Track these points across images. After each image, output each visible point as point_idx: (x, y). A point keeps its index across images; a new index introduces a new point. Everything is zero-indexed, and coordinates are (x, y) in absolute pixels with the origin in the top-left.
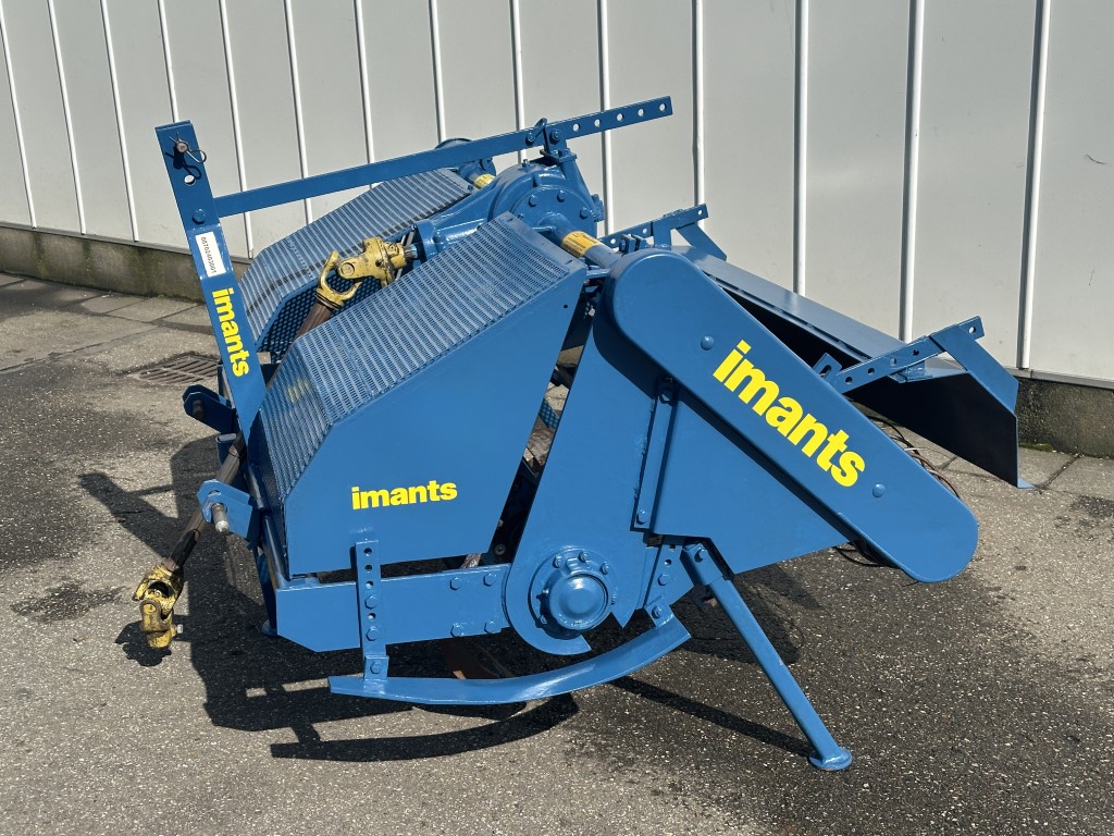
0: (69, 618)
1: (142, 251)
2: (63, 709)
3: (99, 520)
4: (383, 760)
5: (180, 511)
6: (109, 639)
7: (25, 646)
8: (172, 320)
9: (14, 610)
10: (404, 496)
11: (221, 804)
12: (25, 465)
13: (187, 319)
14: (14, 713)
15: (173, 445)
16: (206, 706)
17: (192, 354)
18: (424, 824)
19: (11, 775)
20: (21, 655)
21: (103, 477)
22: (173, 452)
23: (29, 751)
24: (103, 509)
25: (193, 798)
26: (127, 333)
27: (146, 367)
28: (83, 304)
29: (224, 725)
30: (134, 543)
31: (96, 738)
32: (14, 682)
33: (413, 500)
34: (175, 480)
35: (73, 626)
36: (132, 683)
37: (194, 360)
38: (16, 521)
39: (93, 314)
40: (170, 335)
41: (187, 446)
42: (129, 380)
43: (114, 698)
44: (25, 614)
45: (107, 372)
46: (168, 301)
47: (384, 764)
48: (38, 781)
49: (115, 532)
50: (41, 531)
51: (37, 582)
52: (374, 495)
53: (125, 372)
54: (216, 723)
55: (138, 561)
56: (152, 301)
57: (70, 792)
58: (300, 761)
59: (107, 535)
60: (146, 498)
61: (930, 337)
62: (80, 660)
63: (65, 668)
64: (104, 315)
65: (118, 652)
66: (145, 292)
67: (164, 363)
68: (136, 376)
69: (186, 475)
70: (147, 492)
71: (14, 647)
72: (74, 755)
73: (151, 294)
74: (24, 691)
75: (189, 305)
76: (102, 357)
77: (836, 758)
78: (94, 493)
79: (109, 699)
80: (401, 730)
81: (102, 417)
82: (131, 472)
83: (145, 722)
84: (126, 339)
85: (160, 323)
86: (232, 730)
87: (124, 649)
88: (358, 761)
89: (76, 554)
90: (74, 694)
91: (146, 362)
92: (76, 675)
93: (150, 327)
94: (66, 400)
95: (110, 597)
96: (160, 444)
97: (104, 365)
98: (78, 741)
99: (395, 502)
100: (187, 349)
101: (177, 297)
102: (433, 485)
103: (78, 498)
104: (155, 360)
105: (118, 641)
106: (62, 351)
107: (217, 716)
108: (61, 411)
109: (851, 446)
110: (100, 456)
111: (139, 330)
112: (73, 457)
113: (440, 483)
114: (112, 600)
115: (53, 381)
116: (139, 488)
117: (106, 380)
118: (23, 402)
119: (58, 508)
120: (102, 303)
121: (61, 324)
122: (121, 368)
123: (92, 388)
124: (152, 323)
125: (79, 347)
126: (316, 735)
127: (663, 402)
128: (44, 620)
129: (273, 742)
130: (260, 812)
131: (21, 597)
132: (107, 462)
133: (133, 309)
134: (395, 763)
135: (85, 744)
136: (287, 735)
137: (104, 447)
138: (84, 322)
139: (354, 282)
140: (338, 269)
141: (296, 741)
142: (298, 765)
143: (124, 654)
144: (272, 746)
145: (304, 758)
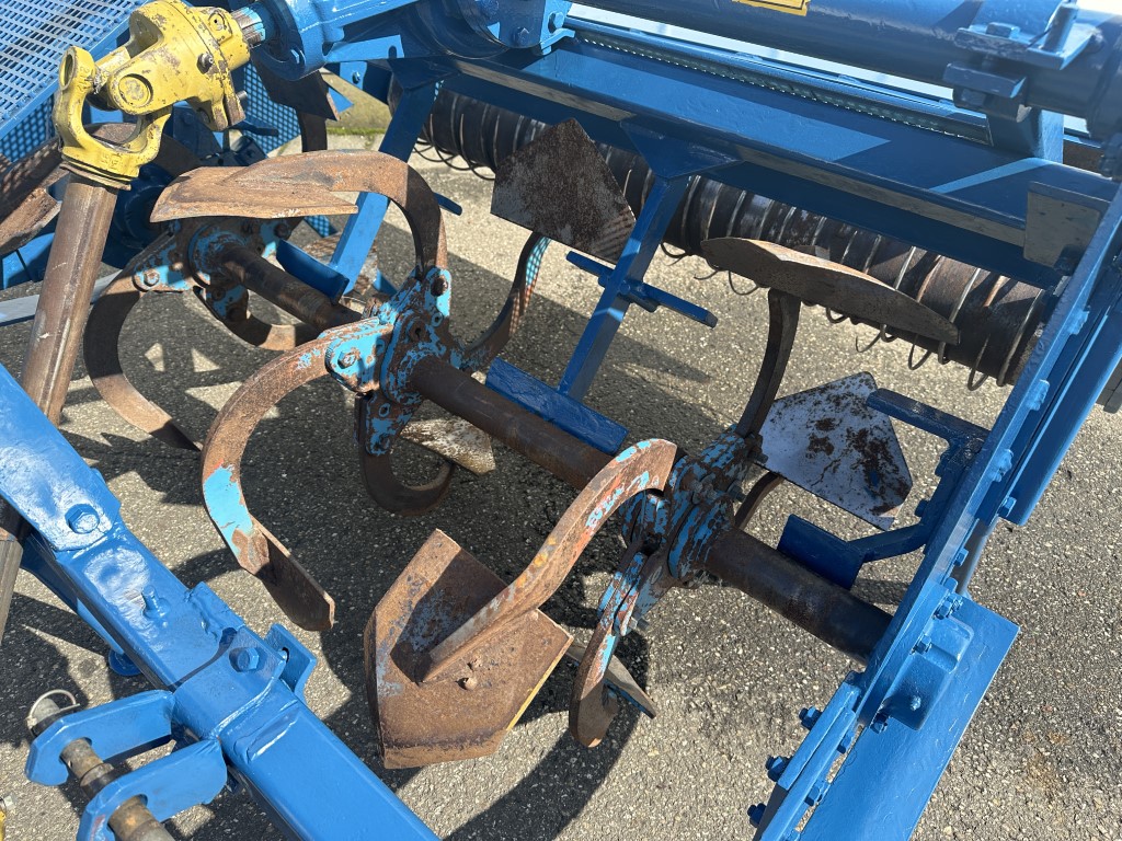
139: (150, 117)
140: (105, 89)
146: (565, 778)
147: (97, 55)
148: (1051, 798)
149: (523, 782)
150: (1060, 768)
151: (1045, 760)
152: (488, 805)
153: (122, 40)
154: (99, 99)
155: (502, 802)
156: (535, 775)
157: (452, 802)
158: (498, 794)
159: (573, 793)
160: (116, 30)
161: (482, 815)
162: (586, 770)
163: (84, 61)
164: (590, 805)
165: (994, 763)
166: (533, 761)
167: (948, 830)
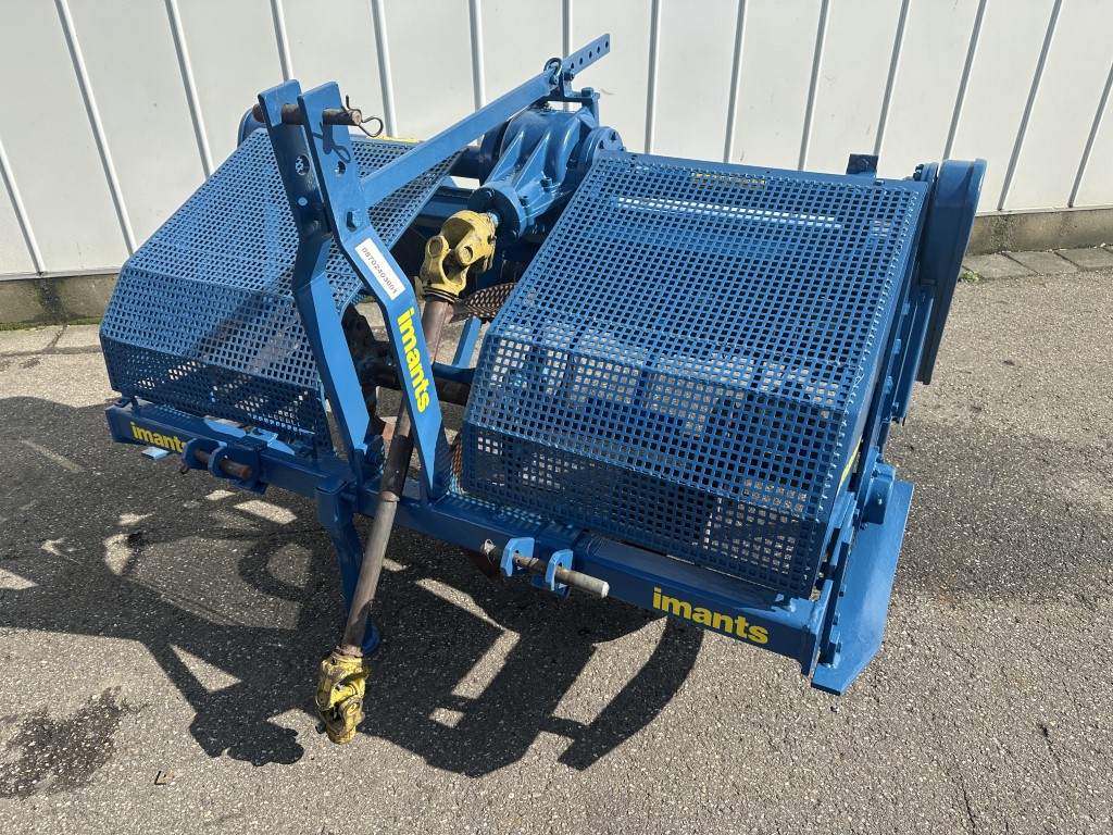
0: (101, 762)
4: (661, 708)
16: (432, 763)
30: (36, 639)
35: (123, 768)
44: (28, 792)
47: (668, 710)
54: (473, 775)
58: (611, 757)
62: (205, 803)
63: (206, 824)
88: (648, 722)
95: (109, 710)
107: (463, 767)
114: (115, 712)
126: (576, 723)
128: (67, 783)
129: (555, 755)
136: (553, 742)
141: (570, 741)
142: (614, 761)
143: (247, 764)
144: (561, 760)
145: (607, 751)
146: (677, 650)
148: (954, 608)
149: (651, 657)
150: (953, 595)
151: (945, 591)
152: (636, 673)
155: (644, 670)
156: (657, 652)
157: (612, 677)
158: (639, 666)
159: (684, 657)
161: (635, 679)
162: (688, 644)
164: (698, 661)
165: (919, 598)
166: (653, 647)
167: (904, 632)
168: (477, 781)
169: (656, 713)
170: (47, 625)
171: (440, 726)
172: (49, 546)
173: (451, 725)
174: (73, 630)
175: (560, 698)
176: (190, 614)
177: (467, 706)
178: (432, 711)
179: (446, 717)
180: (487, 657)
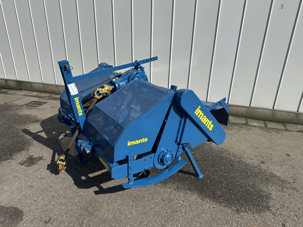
0: (34, 165)
1: (19, 82)
2: (42, 189)
3: (31, 140)
4: (119, 191)
5: (47, 136)
6: (45, 169)
7: (26, 173)
8: (27, 94)
9: (19, 164)
10: (138, 142)
11: (90, 209)
12: (9, 128)
13: (30, 94)
14: (30, 192)
15: (39, 121)
16: (74, 183)
17: (34, 101)
18: (136, 206)
19: (37, 210)
20: (26, 176)
21: (27, 130)
22: (40, 123)
23: (38, 203)
24: (30, 137)
25: (83, 209)
26: (19, 98)
27: (26, 104)
28: (7, 92)
29: (81, 188)
30: (41, 145)
31: (53, 197)
32: (27, 184)
33: (139, 143)
34: (43, 129)
35: (35, 167)
36: (55, 180)
37: (35, 102)
38: (11, 142)
39: (10, 94)
40: (28, 98)
41: (42, 121)
42: (23, 107)
43: (53, 185)
44: (23, 165)
45: (18, 106)
46: (25, 91)
47: (120, 192)
48: (44, 211)
49: (35, 142)
50: (18, 144)
51: (22, 156)
52: (132, 142)
53: (22, 106)
54: (79, 188)
55: (44, 149)
56: (22, 91)
57: (53, 213)
58: (102, 195)
59: (34, 143)
60: (39, 134)
61: (219, 101)
62: (40, 175)
63: (38, 178)
64: (13, 94)
65: (48, 172)
66: (20, 89)
67: (29, 103)
68: (24, 106)
69: (45, 128)
70: (39, 132)
71: (23, 174)
72: (50, 202)
73: (21, 90)
74: (31, 186)
75: (30, 92)
76: (16, 103)
77: (201, 176)
78: (27, 134)
79: (52, 185)
80: (119, 183)
81: (21, 116)
82: (33, 128)
83: (63, 190)
84: (20, 99)
85: (25, 95)
86: (84, 189)
87: (50, 171)
88: (114, 192)
89: (29, 148)
90: (43, 185)
91: (25, 103)
92: (41, 180)
93: (23, 96)
94: (12, 113)
95: (41, 158)
96: (36, 121)
97: (17, 105)
98: (50, 198)
99: (136, 143)
100: (33, 100)
101: (27, 90)
102: (143, 139)
103: (24, 135)
104: (27, 103)
105: (47, 169)
106: (7, 102)
107: (78, 186)
108: (12, 115)
109: (212, 123)
110: (25, 125)
111: (21, 97)
112: (19, 125)
113: (145, 138)
114: (41, 159)
115: (7, 109)
116: (36, 131)
117: (19, 108)
118: (3, 114)
119: (20, 138)
120: (11, 92)
121: (4, 96)
122: (20, 105)
123: (16, 110)
124: (23, 95)
125: (10, 101)
126: (102, 187)
127: (183, 118)
128: (28, 166)
129: (94, 191)
130: (100, 210)
131: (20, 161)
132: (27, 126)
133: (18, 93)
134: (122, 191)
135: (52, 198)
136: (96, 189)
137: (25, 123)
138: (10, 96)
139: (102, 94)
140: (99, 91)
141: (99, 190)
142: (102, 196)
143: (50, 173)
144: (94, 192)
145: (103, 194)
147: (99, 88)
151: (203, 196)
153: (101, 88)
154: (98, 92)
160: (101, 86)
163: (98, 89)
165: (195, 194)
167: (183, 199)
168: (78, 189)
169: (118, 192)
170: (44, 144)
171: (81, 179)
172: (54, 133)
173: (83, 179)
174: (46, 146)
175: (104, 183)
176: (63, 149)
177: (88, 178)
178: (82, 176)
179: (83, 178)
180: (99, 172)
